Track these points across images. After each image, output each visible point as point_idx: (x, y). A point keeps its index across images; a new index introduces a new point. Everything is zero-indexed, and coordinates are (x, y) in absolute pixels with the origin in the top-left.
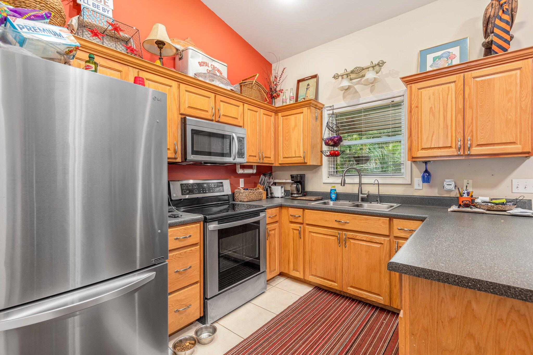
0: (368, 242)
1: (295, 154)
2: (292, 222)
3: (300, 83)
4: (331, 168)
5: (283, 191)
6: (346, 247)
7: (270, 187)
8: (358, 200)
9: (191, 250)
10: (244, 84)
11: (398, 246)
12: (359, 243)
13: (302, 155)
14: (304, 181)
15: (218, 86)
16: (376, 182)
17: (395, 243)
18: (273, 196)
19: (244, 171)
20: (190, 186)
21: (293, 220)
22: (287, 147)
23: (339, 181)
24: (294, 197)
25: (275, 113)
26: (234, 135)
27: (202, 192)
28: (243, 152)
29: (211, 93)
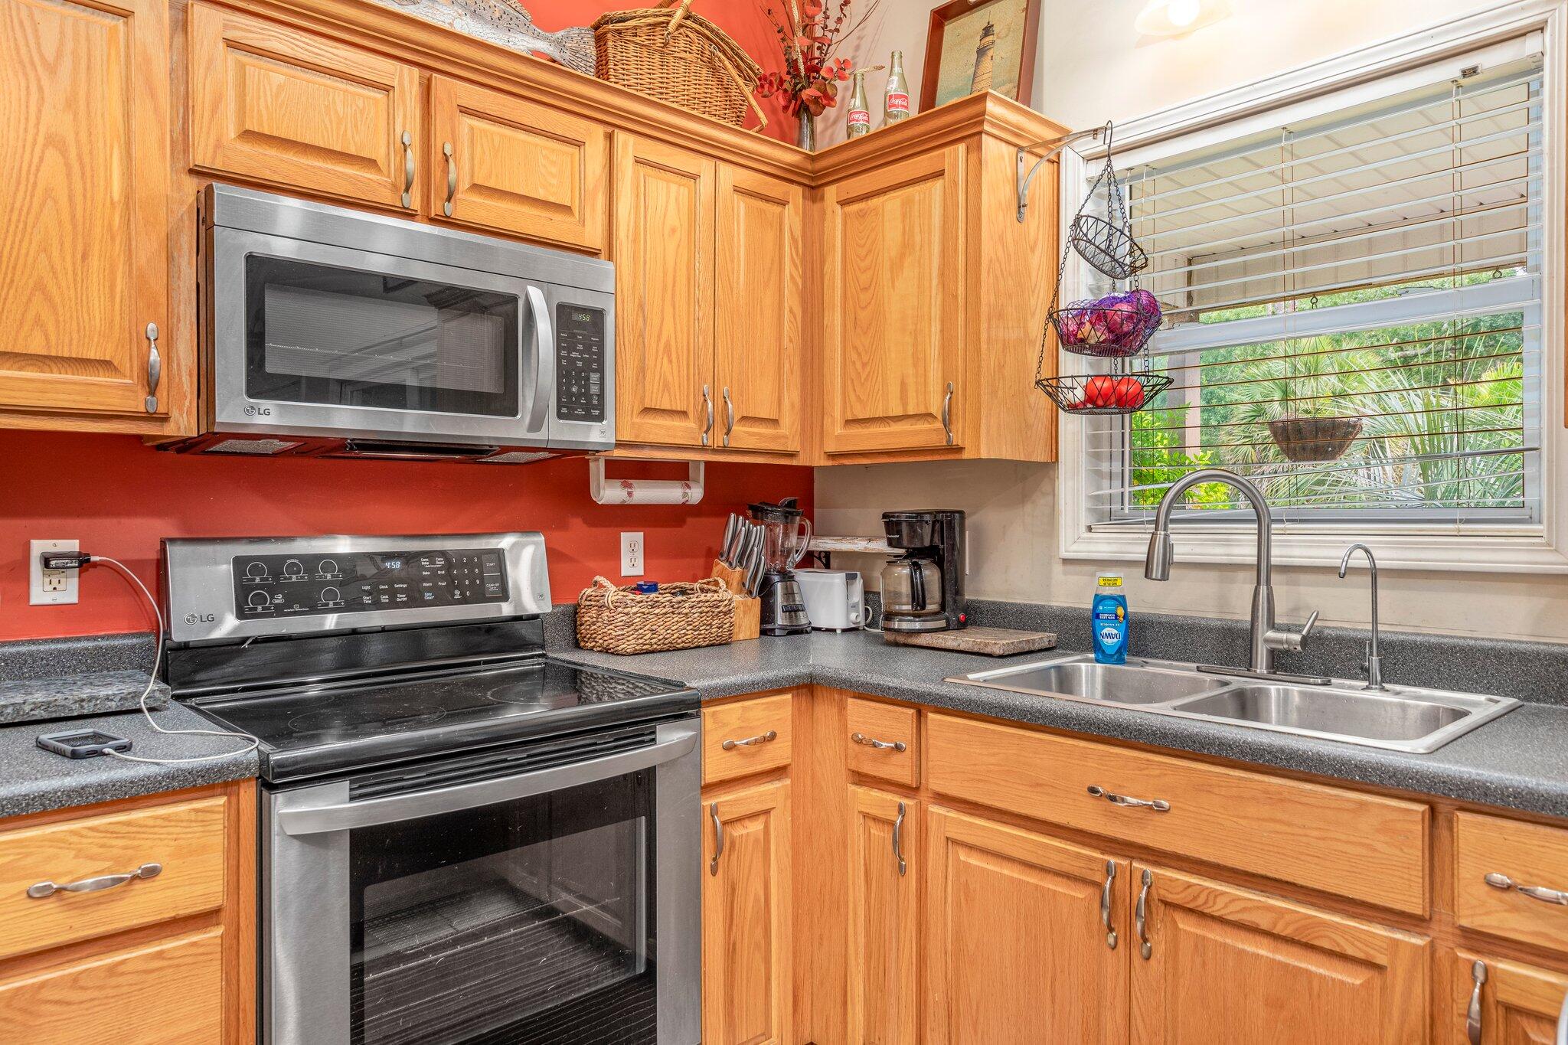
0: (1284, 947)
1: (905, 404)
2: (861, 779)
3: (950, 29)
4: (1106, 483)
5: (857, 597)
6: (1148, 959)
7: (787, 577)
8: (1250, 664)
9: (159, 955)
10: (619, 26)
11: (1491, 1000)
12: (1229, 941)
13: (935, 409)
14: (956, 549)
15: (446, 27)
16: (1360, 560)
17: (1465, 970)
18: (803, 621)
19: (630, 494)
20: (293, 569)
21: (868, 768)
22: (864, 365)
23: (1140, 552)
24: (898, 631)
25: (813, 188)
26: (536, 295)
27: (367, 600)
28: (594, 389)
29: (398, 64)
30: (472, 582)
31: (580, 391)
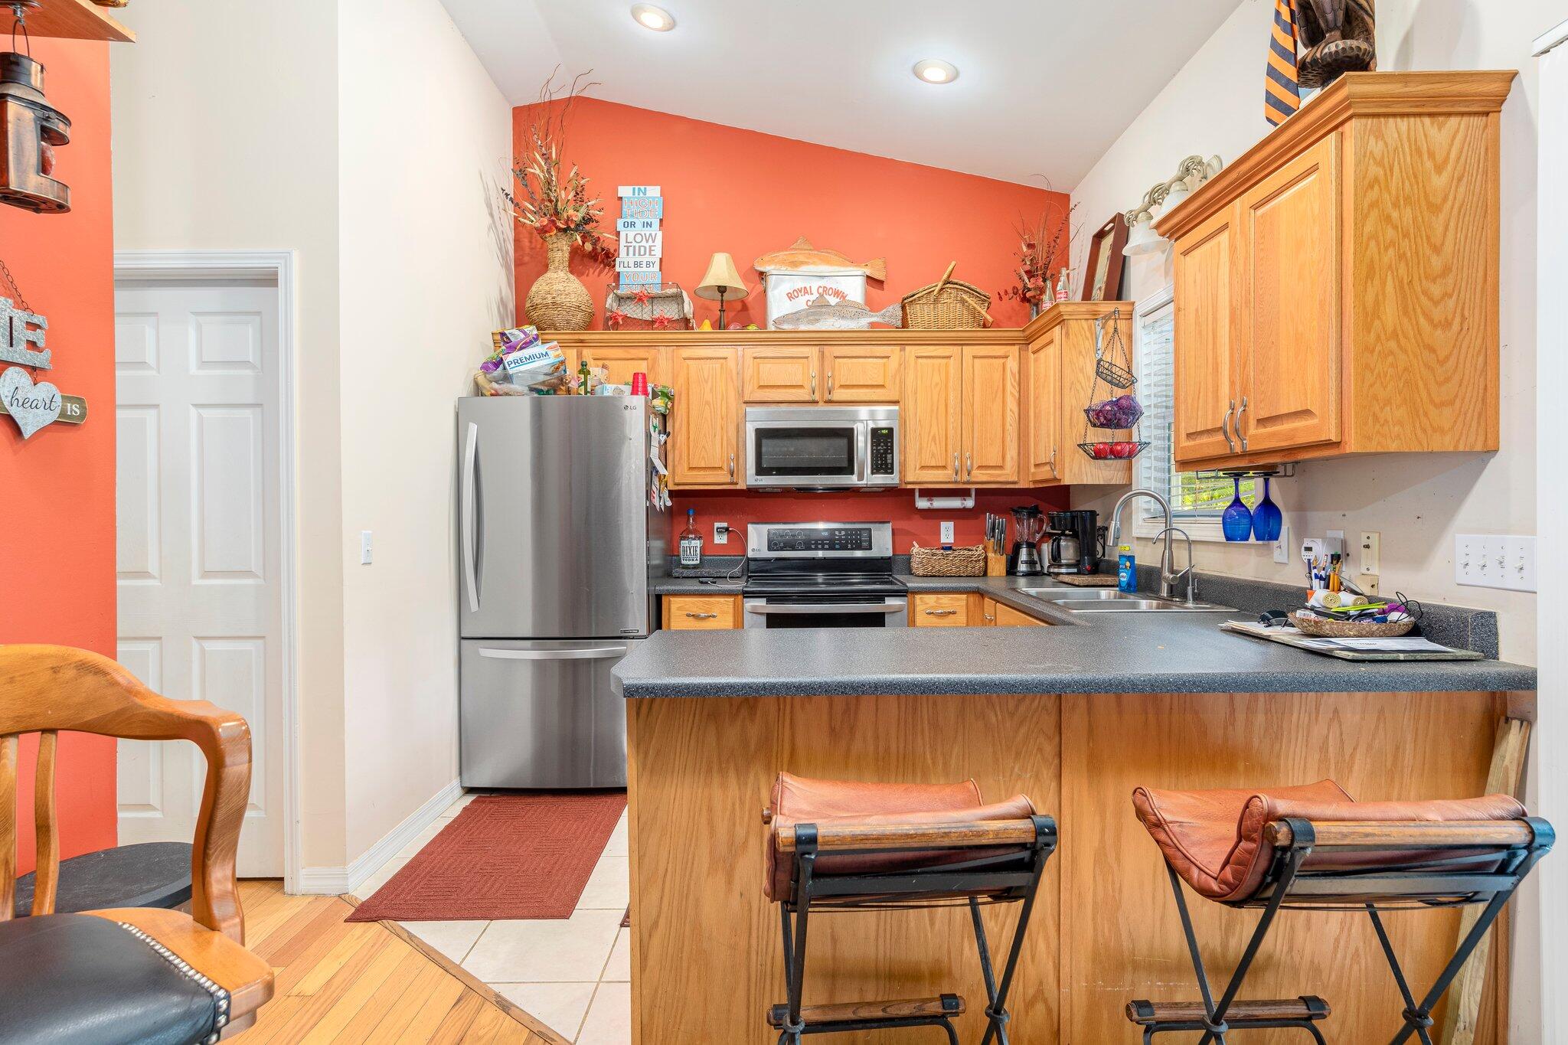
3: (1103, 243)
10: (912, 298)
20: (787, 534)
25: (1026, 344)
26: (861, 426)
27: (813, 547)
28: (889, 461)
29: (811, 347)
30: (856, 542)
31: (882, 462)
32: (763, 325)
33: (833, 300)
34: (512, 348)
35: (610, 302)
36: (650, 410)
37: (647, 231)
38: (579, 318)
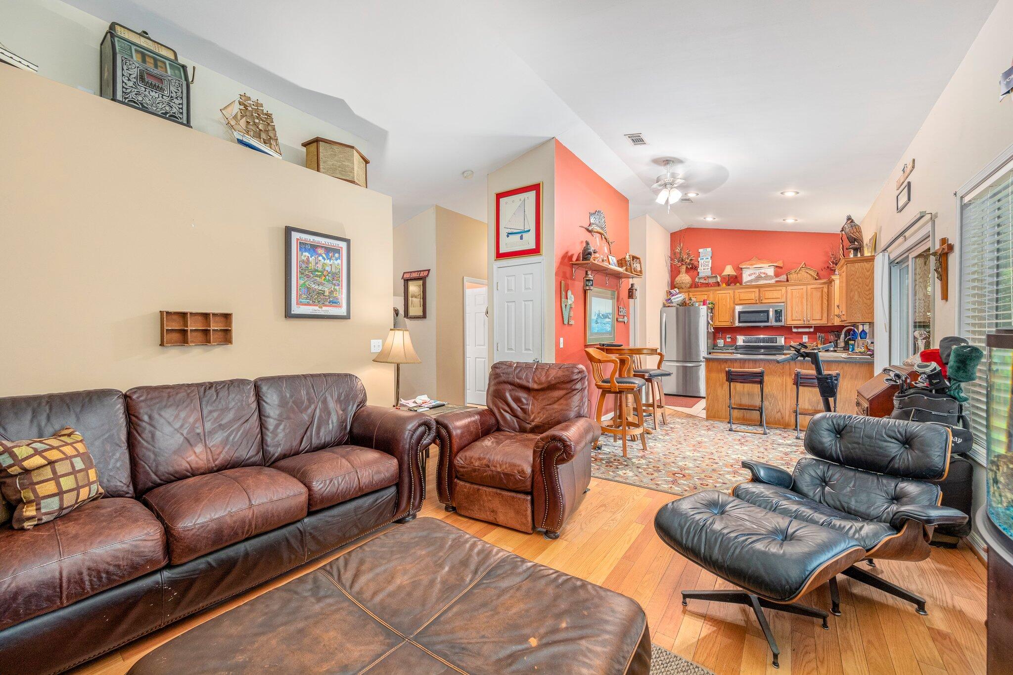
27: (759, 342)
28: (781, 319)
29: (756, 289)
30: (773, 341)
31: (778, 319)
32: (741, 284)
33: (763, 276)
34: (673, 296)
35: (697, 280)
36: (708, 308)
37: (707, 260)
38: (689, 285)
